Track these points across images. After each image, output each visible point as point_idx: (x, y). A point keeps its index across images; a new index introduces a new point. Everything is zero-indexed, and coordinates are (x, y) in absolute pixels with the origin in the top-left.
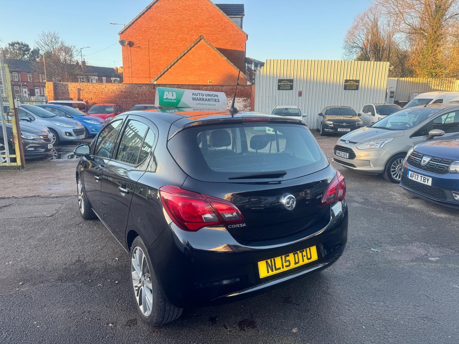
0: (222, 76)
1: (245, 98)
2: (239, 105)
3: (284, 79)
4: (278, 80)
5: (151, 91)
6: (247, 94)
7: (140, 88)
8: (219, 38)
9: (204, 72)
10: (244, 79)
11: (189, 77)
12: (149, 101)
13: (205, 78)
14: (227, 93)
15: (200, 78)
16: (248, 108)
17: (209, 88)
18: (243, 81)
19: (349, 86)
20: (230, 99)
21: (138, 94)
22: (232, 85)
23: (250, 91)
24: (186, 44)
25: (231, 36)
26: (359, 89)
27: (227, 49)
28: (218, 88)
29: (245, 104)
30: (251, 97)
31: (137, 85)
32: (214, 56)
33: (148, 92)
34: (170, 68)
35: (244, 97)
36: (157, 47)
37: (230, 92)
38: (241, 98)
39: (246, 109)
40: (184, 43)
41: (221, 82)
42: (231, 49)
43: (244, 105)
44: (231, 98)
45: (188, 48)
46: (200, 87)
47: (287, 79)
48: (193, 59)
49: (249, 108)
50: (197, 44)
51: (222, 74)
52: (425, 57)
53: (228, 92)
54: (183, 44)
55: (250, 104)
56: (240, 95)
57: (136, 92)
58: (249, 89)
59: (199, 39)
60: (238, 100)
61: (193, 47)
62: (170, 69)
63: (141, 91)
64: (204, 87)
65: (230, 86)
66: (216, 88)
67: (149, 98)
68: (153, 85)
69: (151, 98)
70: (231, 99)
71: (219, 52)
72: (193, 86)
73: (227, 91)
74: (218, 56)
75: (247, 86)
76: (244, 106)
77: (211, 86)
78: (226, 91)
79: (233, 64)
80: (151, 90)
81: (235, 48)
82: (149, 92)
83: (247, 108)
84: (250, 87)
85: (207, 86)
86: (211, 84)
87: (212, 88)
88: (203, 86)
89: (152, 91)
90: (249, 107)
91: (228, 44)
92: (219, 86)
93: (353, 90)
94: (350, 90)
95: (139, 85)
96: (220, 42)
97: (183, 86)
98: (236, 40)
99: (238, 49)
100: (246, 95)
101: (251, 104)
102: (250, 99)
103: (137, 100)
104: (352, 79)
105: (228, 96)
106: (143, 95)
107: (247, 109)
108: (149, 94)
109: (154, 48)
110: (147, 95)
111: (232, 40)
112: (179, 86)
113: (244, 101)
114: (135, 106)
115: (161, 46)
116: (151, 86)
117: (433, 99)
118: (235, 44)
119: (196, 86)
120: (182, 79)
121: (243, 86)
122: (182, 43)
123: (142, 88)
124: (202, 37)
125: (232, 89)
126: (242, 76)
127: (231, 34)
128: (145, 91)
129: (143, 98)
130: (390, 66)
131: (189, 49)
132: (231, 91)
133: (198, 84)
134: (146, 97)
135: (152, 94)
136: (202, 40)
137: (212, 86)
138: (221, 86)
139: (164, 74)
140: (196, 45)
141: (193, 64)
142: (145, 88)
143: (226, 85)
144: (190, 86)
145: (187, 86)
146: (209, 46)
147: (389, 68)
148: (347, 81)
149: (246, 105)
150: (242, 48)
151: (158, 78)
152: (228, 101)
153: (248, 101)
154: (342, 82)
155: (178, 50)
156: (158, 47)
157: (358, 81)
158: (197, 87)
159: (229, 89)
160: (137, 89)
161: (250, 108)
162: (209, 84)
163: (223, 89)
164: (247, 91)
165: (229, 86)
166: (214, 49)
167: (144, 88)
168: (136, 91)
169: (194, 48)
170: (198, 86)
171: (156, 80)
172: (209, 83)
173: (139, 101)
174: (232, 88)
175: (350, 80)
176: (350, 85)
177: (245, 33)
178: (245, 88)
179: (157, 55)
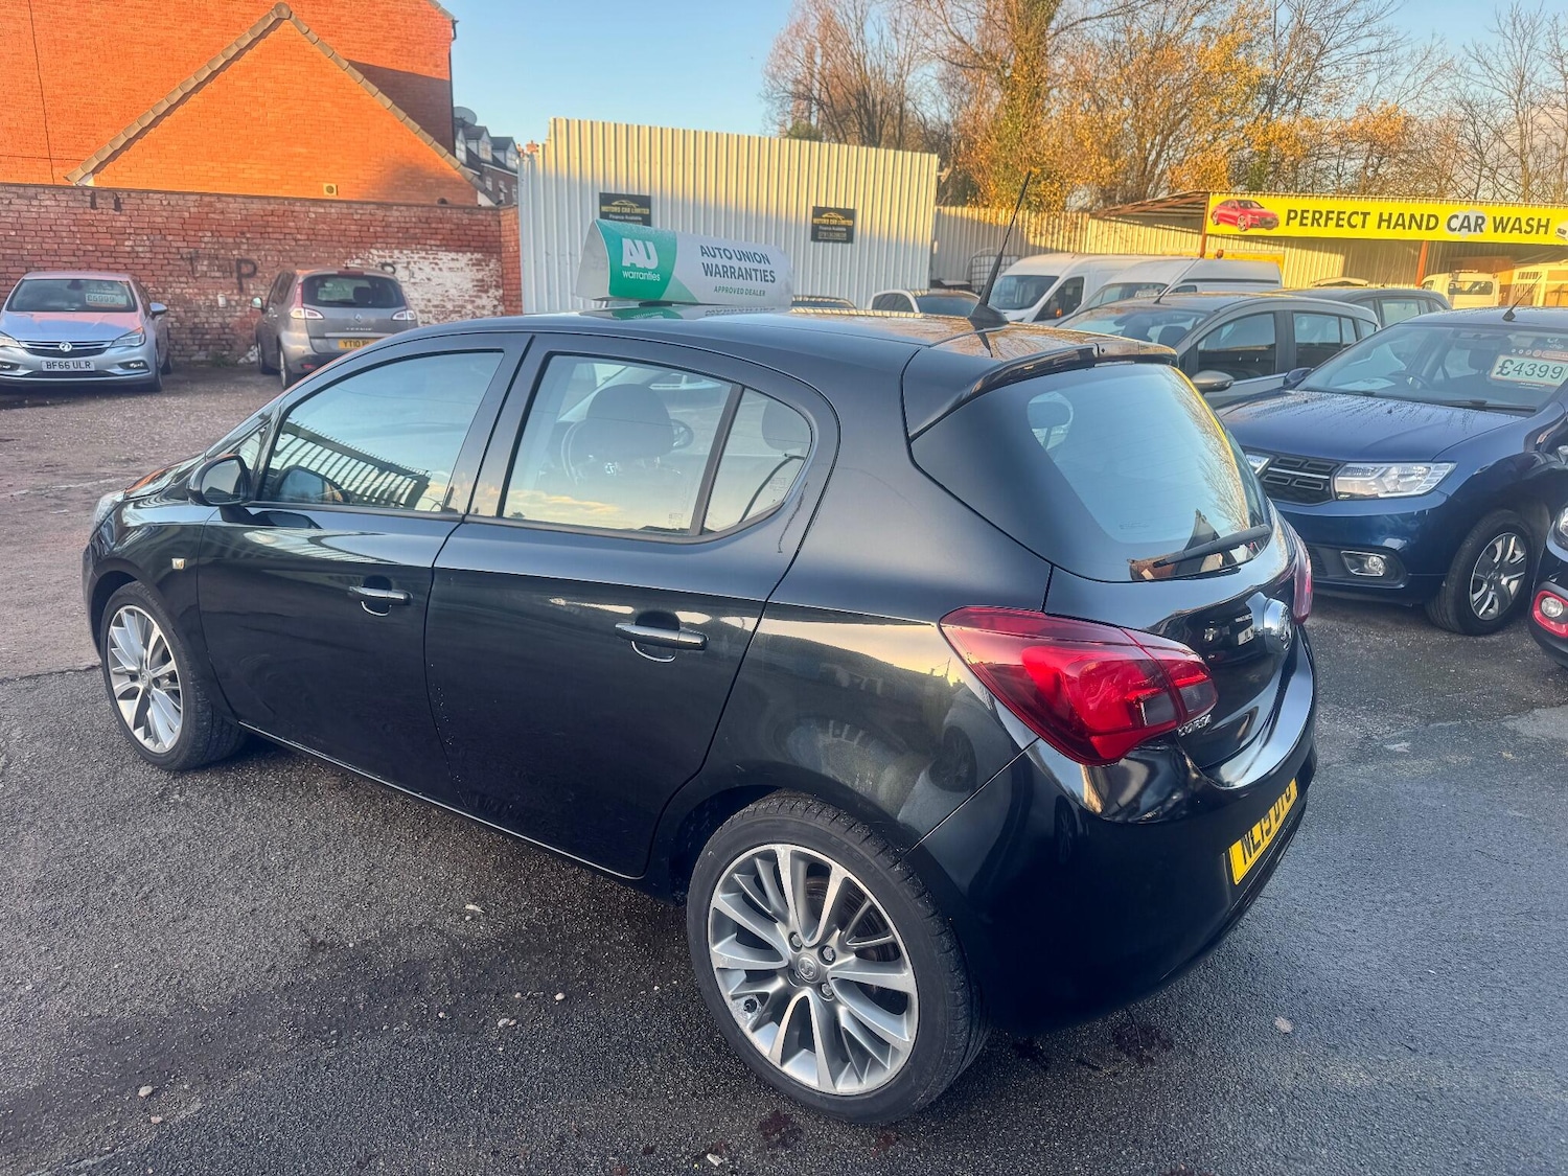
0: (379, 169)
1: (478, 256)
2: (458, 280)
3: (619, 192)
4: (601, 194)
5: (78, 217)
6: (483, 239)
7: (26, 202)
8: (343, 20)
9: (303, 150)
10: (466, 182)
11: (241, 166)
12: (73, 259)
13: (308, 174)
14: (407, 232)
15: (289, 173)
16: (492, 292)
17: (333, 210)
18: (459, 190)
19: (825, 228)
20: (420, 258)
21: (18, 226)
22: (423, 206)
23: (493, 228)
24: (205, 31)
25: (391, 16)
26: (855, 240)
27: (380, 65)
28: (370, 214)
29: (480, 277)
30: (501, 253)
31: (14, 189)
32: (340, 91)
33: (65, 222)
34: (153, 124)
35: (475, 251)
36: (73, 35)
37: (417, 231)
38: (464, 252)
39: (484, 295)
40: (195, 26)
41: (377, 191)
42: (395, 67)
43: (477, 281)
44: (423, 254)
45: (229, 48)
46: (297, 209)
47: (630, 193)
48: (255, 94)
49: (497, 293)
50: (262, 36)
51: (378, 160)
52: (1005, 146)
53: (412, 231)
54: (192, 30)
55: (498, 276)
56: (460, 243)
57: (10, 220)
58: (492, 223)
59: (272, 20)
60: (453, 259)
61: (250, 46)
62: (152, 130)
63: (34, 216)
64: (312, 209)
65: (417, 206)
66: (361, 212)
67: (74, 247)
68: (88, 193)
69: (81, 247)
70: (424, 258)
71: (360, 76)
72: (265, 201)
73: (408, 225)
74: (356, 92)
75: (484, 212)
76: (475, 283)
77: (339, 205)
78: (402, 225)
79: (418, 127)
80: (81, 211)
81: (410, 66)
82: (71, 223)
83: (487, 292)
84: (493, 215)
85: (328, 204)
86: (333, 196)
87: (345, 211)
88: (307, 203)
89: (87, 217)
90: (497, 287)
91: (382, 49)
92: (372, 206)
93: (838, 241)
94: (828, 241)
95: (21, 190)
96: (347, 37)
97: (223, 199)
98: (411, 35)
99: (425, 71)
100: (481, 244)
101: (502, 277)
102: (499, 260)
103: (16, 252)
104: (833, 206)
105: (414, 246)
106: (46, 234)
107: (489, 294)
108: (72, 228)
109: (58, 35)
110: (64, 234)
111: (396, 33)
112: (206, 199)
113: (473, 265)
114: (26, 277)
115: (95, 29)
116: (81, 198)
117: (1057, 278)
118: (410, 51)
119: (278, 201)
120: (211, 174)
121: (467, 211)
122: (184, 26)
123: (35, 203)
124: (284, 11)
125: (427, 218)
126: (457, 173)
127: (391, 12)
128: (52, 216)
129: (45, 246)
130: (941, 169)
131: (232, 53)
132: (421, 225)
133: (280, 193)
134: (59, 241)
135: (86, 229)
136: (287, 25)
137: (345, 205)
138: (380, 205)
139: (125, 147)
140: (262, 41)
141: (254, 115)
142: (53, 203)
143: (401, 205)
144: (255, 201)
145: (240, 200)
146: (318, 50)
147: (938, 174)
148: (818, 212)
149: (483, 280)
150: (437, 66)
151: (102, 165)
152: (415, 263)
153: (492, 266)
154: (806, 217)
155: (169, 52)
156: (79, 33)
157: (849, 214)
158: (282, 208)
159: (414, 219)
160: (12, 207)
161: (501, 291)
162: (326, 195)
163: (391, 219)
164: (483, 228)
165: (415, 209)
166: (336, 60)
167: (48, 203)
168: (11, 214)
169: (255, 50)
170: (290, 204)
171: (94, 172)
172: (326, 193)
173: (29, 258)
174: (426, 215)
175: (827, 210)
176: (829, 225)
177: (444, 12)
178: (474, 217)
179: (78, 67)
